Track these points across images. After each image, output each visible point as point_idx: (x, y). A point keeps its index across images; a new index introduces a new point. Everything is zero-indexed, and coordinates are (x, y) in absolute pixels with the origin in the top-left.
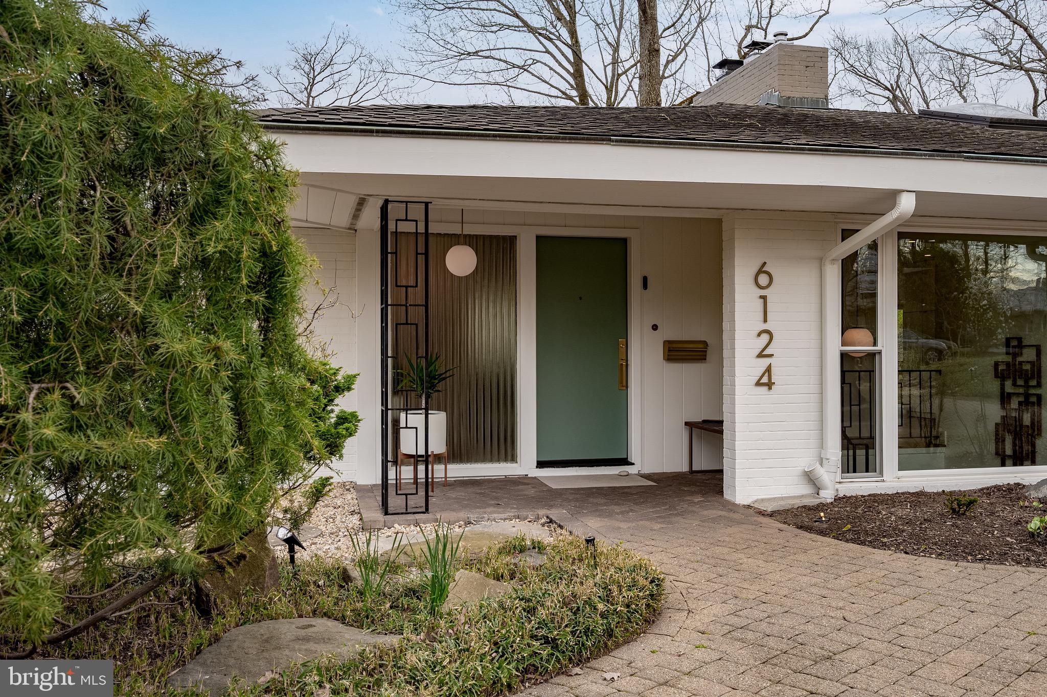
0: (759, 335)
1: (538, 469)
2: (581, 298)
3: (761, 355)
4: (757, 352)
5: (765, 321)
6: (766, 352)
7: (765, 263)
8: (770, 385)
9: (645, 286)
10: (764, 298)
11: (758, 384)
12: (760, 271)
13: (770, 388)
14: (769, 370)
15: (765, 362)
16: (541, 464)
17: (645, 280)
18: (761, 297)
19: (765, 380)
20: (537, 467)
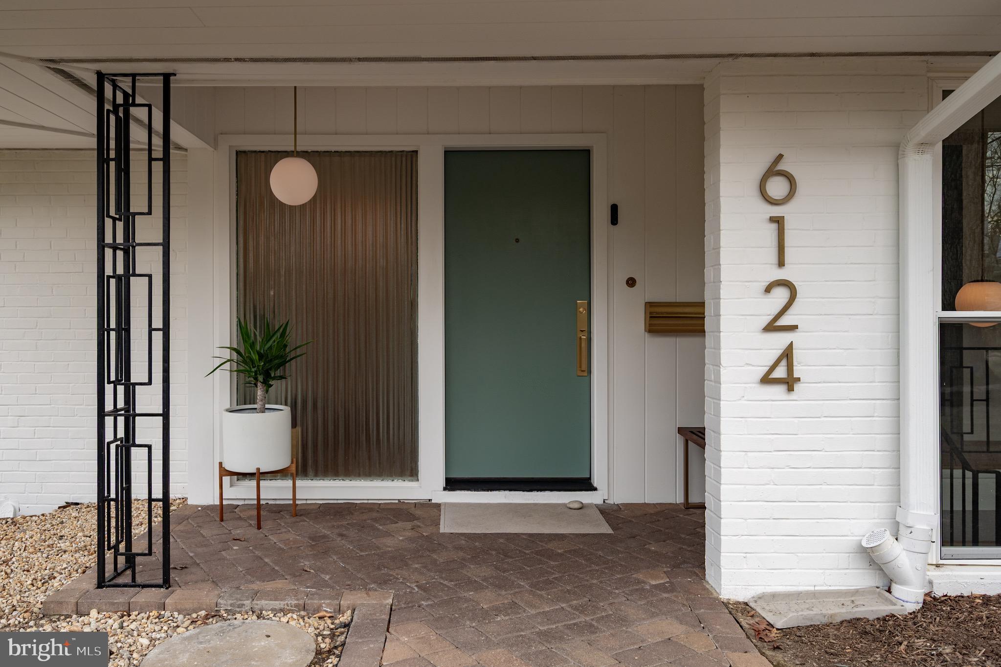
0: (768, 290)
1: (447, 492)
2: (517, 241)
3: (771, 327)
4: (766, 320)
5: (781, 263)
6: (784, 321)
7: (781, 156)
8: (790, 383)
9: (614, 220)
10: (778, 221)
11: (767, 380)
12: (773, 171)
13: (790, 389)
14: (787, 354)
15: (781, 340)
16: (452, 484)
17: (614, 209)
18: (772, 220)
19: (780, 372)
20: (445, 489)
